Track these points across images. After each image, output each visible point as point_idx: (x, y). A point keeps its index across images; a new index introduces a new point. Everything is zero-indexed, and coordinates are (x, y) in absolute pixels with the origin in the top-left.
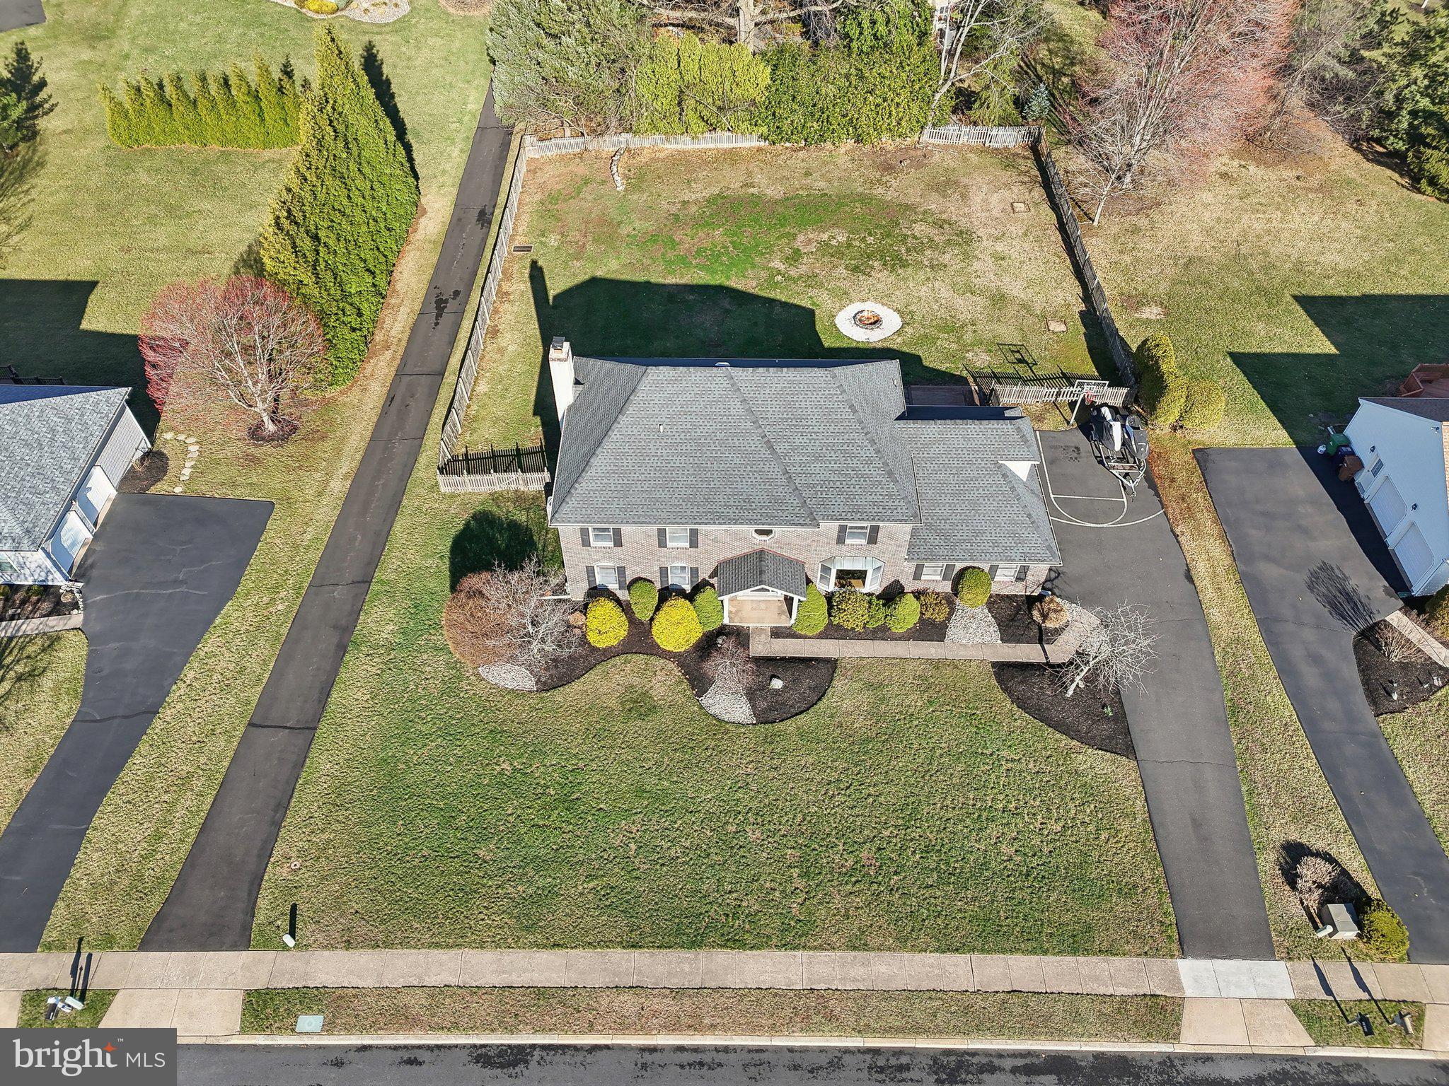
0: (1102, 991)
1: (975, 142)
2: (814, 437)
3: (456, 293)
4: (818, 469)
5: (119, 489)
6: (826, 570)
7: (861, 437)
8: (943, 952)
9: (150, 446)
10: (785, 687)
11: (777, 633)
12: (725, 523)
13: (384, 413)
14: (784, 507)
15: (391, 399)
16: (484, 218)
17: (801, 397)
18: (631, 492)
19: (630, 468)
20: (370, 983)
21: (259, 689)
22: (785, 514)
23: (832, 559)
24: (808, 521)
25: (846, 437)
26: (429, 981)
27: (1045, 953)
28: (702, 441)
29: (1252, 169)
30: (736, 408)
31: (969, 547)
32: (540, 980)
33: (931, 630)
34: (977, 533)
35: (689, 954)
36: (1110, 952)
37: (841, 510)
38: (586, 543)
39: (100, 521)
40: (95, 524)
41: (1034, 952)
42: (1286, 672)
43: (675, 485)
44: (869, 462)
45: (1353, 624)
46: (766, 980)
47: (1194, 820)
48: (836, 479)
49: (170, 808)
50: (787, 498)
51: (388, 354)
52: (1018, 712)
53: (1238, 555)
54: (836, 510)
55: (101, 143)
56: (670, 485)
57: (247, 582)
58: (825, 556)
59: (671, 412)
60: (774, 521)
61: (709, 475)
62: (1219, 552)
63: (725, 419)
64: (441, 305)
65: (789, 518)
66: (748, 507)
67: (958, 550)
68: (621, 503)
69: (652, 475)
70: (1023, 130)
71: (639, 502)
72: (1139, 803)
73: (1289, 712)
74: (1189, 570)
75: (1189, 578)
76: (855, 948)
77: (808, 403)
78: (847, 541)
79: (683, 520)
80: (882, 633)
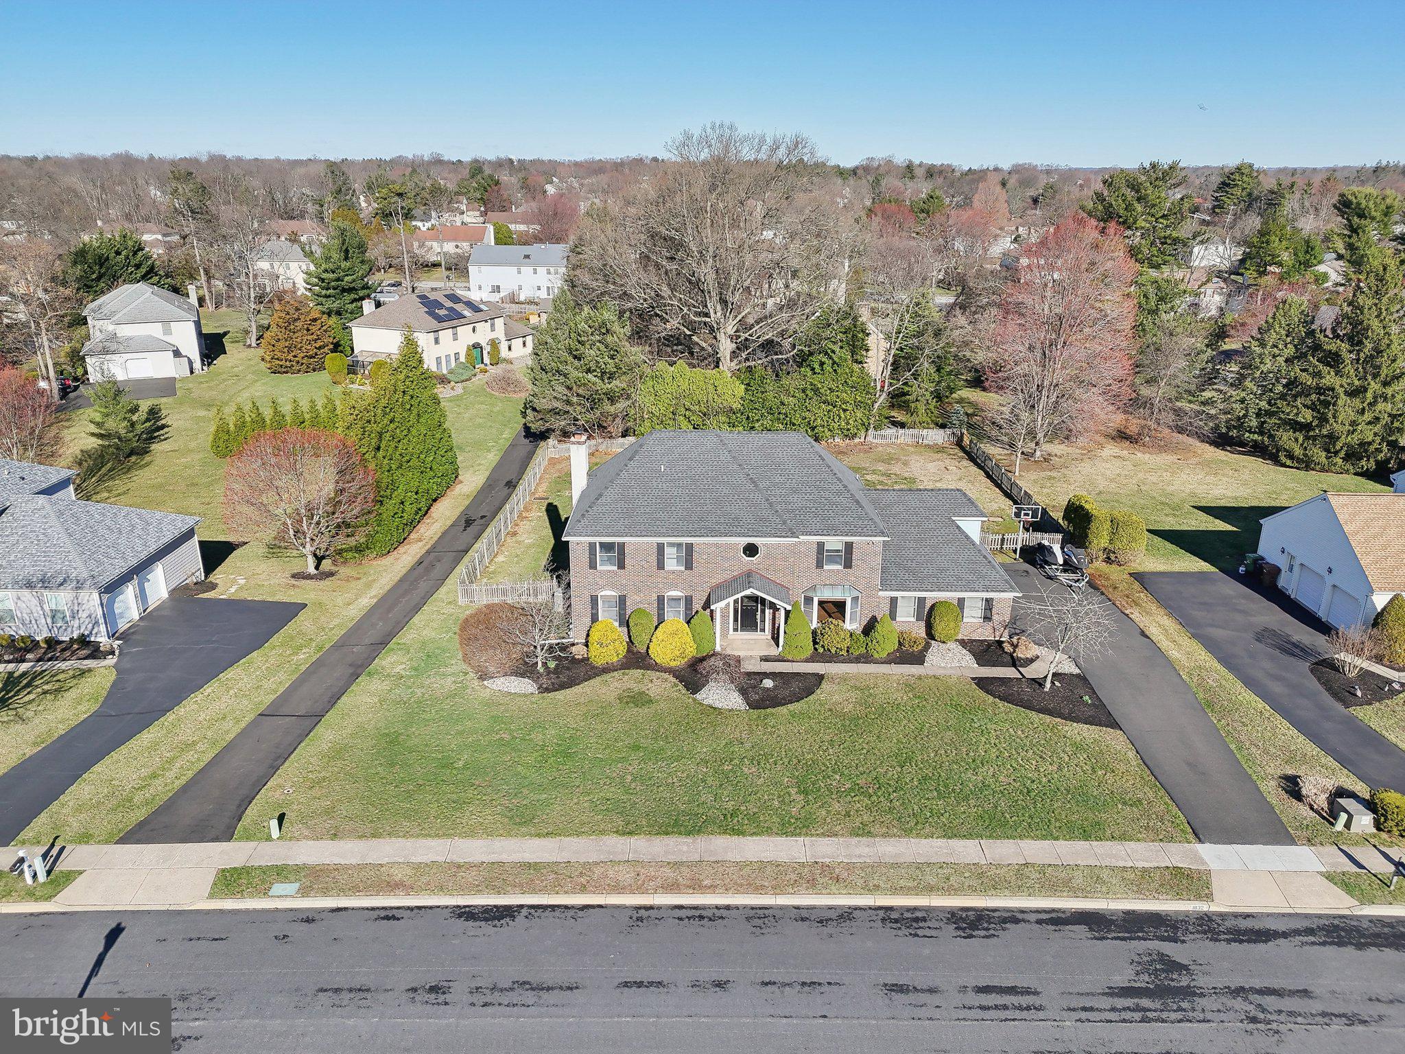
0: (1122, 864)
1: (909, 441)
2: (791, 477)
3: (483, 517)
4: (796, 498)
5: (172, 592)
6: (809, 600)
7: (830, 477)
8: (950, 838)
9: (203, 579)
10: (775, 687)
11: (766, 659)
12: (716, 536)
13: (413, 569)
14: (767, 524)
15: (420, 563)
16: (511, 485)
17: (778, 450)
18: (635, 514)
19: (635, 496)
20: (354, 861)
21: (273, 697)
22: (769, 529)
23: (814, 588)
24: (789, 534)
25: (818, 476)
26: (414, 860)
27: (1057, 839)
28: (697, 477)
29: (1139, 455)
30: (725, 456)
31: (935, 581)
32: (529, 857)
33: (909, 655)
34: (942, 570)
35: (689, 840)
36: (1124, 837)
37: (818, 528)
38: (593, 565)
39: (148, 611)
40: (144, 611)
41: (1044, 838)
42: (1250, 683)
43: (673, 508)
44: (839, 493)
45: (1305, 660)
46: (767, 856)
47: (1189, 764)
48: (812, 505)
49: (171, 761)
50: (771, 517)
51: (420, 544)
52: (1000, 704)
53: (1186, 624)
54: (814, 528)
55: (201, 456)
56: (669, 509)
57: (275, 640)
58: (807, 585)
59: (670, 458)
60: (760, 534)
61: (702, 501)
62: (1168, 622)
63: (715, 463)
64: (469, 522)
65: (773, 532)
66: (737, 524)
67: (926, 583)
68: (626, 521)
69: (654, 501)
70: (948, 431)
71: (641, 521)
72: (1131, 754)
73: (1261, 704)
74: (1143, 632)
75: (1143, 634)
76: (858, 835)
77: (785, 453)
78: (826, 567)
79: (680, 534)
80: (866, 658)
